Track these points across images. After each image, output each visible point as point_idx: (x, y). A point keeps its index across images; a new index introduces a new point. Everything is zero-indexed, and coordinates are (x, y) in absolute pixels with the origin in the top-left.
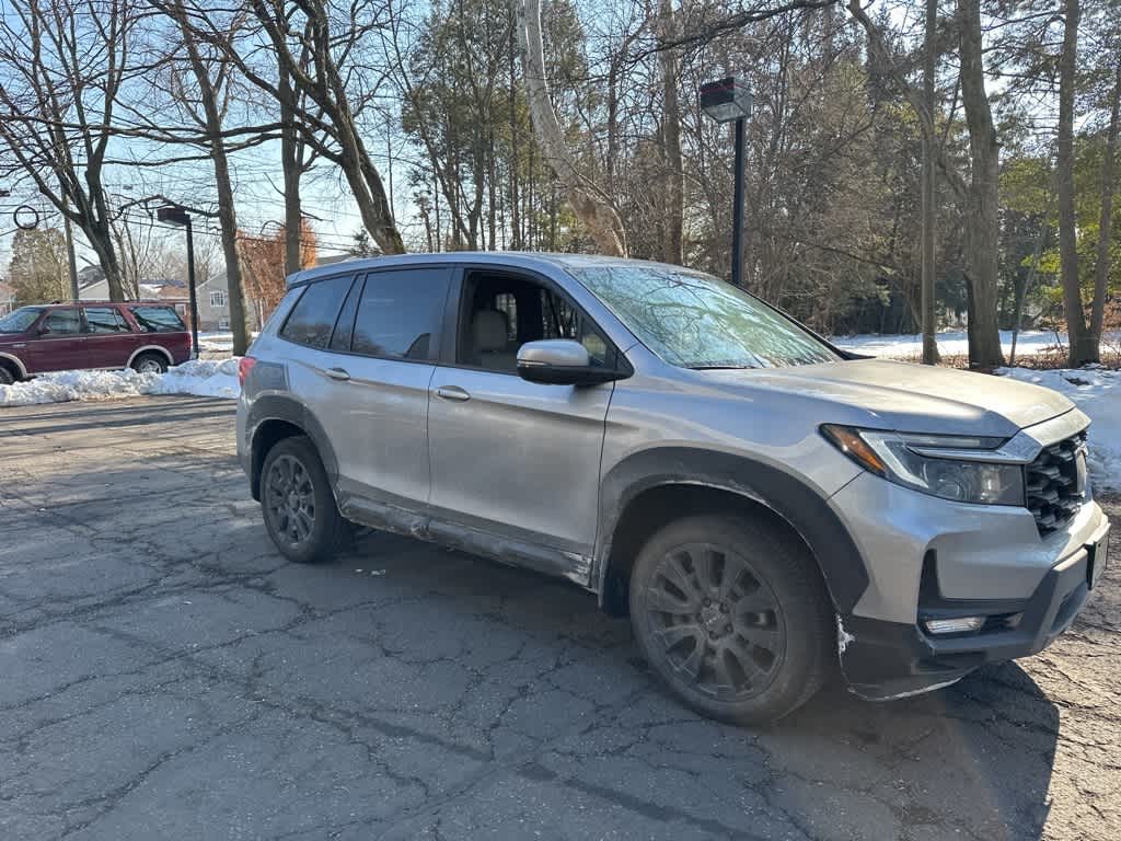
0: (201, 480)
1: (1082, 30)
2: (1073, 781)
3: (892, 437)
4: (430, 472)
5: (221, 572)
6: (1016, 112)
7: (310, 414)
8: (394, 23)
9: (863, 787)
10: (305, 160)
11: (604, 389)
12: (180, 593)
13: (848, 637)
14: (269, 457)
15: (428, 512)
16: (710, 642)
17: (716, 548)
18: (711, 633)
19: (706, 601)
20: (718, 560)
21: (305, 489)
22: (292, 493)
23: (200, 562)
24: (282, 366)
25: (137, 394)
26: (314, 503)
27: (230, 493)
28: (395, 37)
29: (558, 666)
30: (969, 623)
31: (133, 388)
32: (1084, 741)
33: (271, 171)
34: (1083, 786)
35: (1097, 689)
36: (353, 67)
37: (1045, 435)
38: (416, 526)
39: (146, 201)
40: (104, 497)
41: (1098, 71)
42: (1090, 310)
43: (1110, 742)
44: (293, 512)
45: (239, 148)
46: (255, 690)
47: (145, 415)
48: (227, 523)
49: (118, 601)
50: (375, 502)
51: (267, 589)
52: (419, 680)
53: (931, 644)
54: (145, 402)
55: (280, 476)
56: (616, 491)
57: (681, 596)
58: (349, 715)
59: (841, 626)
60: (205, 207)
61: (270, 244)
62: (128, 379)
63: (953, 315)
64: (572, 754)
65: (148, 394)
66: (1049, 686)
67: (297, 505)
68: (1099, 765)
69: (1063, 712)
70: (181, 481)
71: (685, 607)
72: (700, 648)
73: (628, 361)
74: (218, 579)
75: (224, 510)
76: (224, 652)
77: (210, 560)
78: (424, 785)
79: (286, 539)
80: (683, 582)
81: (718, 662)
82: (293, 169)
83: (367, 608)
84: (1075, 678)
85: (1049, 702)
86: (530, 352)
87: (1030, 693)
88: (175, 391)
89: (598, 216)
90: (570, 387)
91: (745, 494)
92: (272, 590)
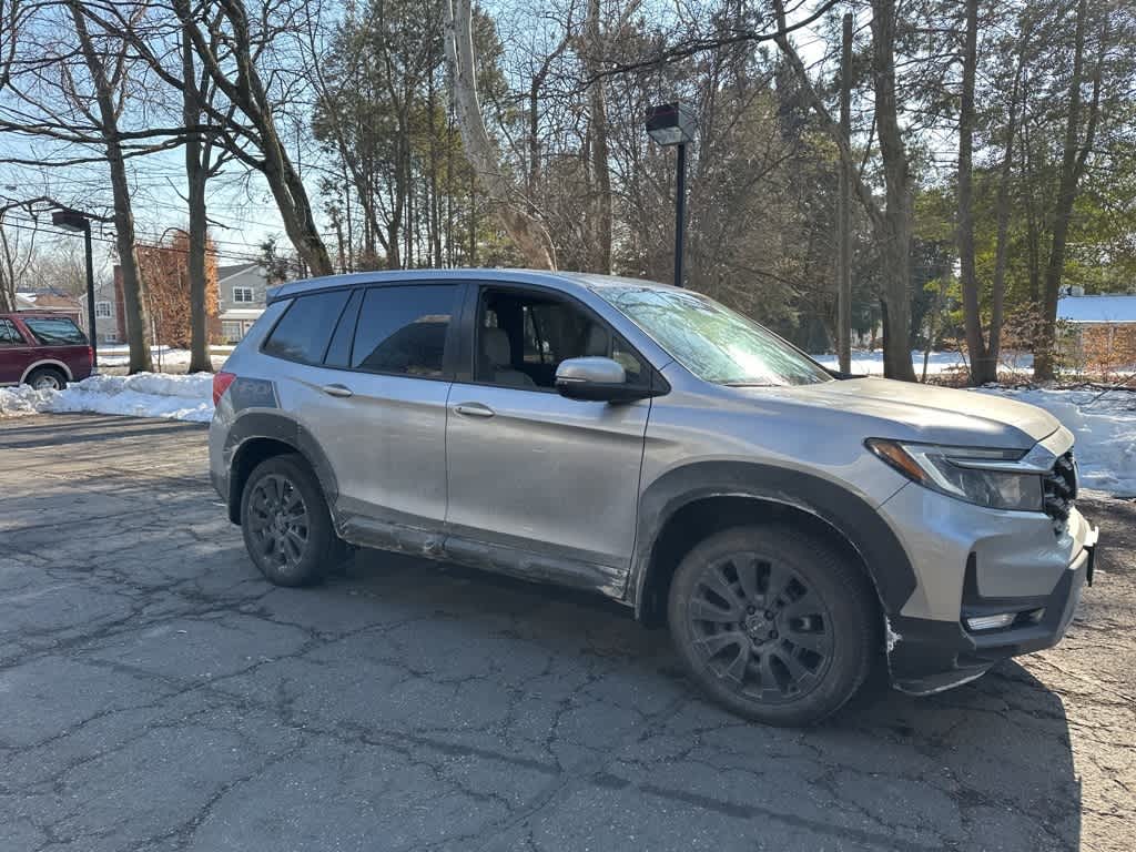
0: (143, 503)
1: (979, 73)
2: (1093, 759)
3: (931, 450)
4: (447, 490)
5: (206, 599)
6: (919, 145)
7: (305, 432)
8: (311, 28)
9: (915, 775)
10: (211, 165)
11: (639, 406)
12: (169, 621)
13: (896, 637)
14: (252, 477)
15: (444, 530)
16: (755, 648)
17: (761, 557)
18: (755, 639)
19: (751, 609)
20: (763, 569)
21: (297, 509)
22: (280, 514)
23: (177, 588)
24: (269, 383)
25: (34, 412)
26: (307, 524)
27: (184, 517)
28: (312, 42)
29: (592, 678)
30: (1002, 619)
31: (29, 406)
32: (1091, 724)
33: (175, 175)
34: (1102, 764)
35: (1086, 678)
36: (275, 71)
37: (1055, 446)
38: (429, 544)
39: (30, 203)
40: (43, 523)
41: (990, 111)
42: (988, 332)
43: (1112, 724)
44: (280, 534)
45: (153, 151)
46: (291, 716)
47: (52, 435)
48: (191, 547)
49: (102, 633)
50: (382, 521)
51: (262, 614)
52: (458, 698)
53: (972, 639)
54: (45, 421)
55: (265, 497)
56: (658, 505)
57: (725, 605)
58: (402, 737)
59: (889, 627)
60: (99, 212)
61: (164, 252)
62: (24, 395)
63: (856, 336)
64: (636, 761)
65: (47, 412)
66: (1045, 678)
67: (283, 527)
68: (1109, 744)
69: (1064, 700)
70: (124, 506)
71: (729, 616)
72: (744, 654)
73: (663, 378)
74: (205, 606)
75: (182, 534)
76: (243, 680)
77: (190, 586)
78: (502, 800)
79: (273, 563)
80: (727, 591)
81: (764, 666)
82: (199, 174)
83: (377, 630)
84: (1064, 669)
85: (1049, 692)
86: (568, 370)
87: (1032, 685)
88: (79, 409)
89: (529, 232)
90: (602, 404)
91: (794, 505)
92: (270, 615)
